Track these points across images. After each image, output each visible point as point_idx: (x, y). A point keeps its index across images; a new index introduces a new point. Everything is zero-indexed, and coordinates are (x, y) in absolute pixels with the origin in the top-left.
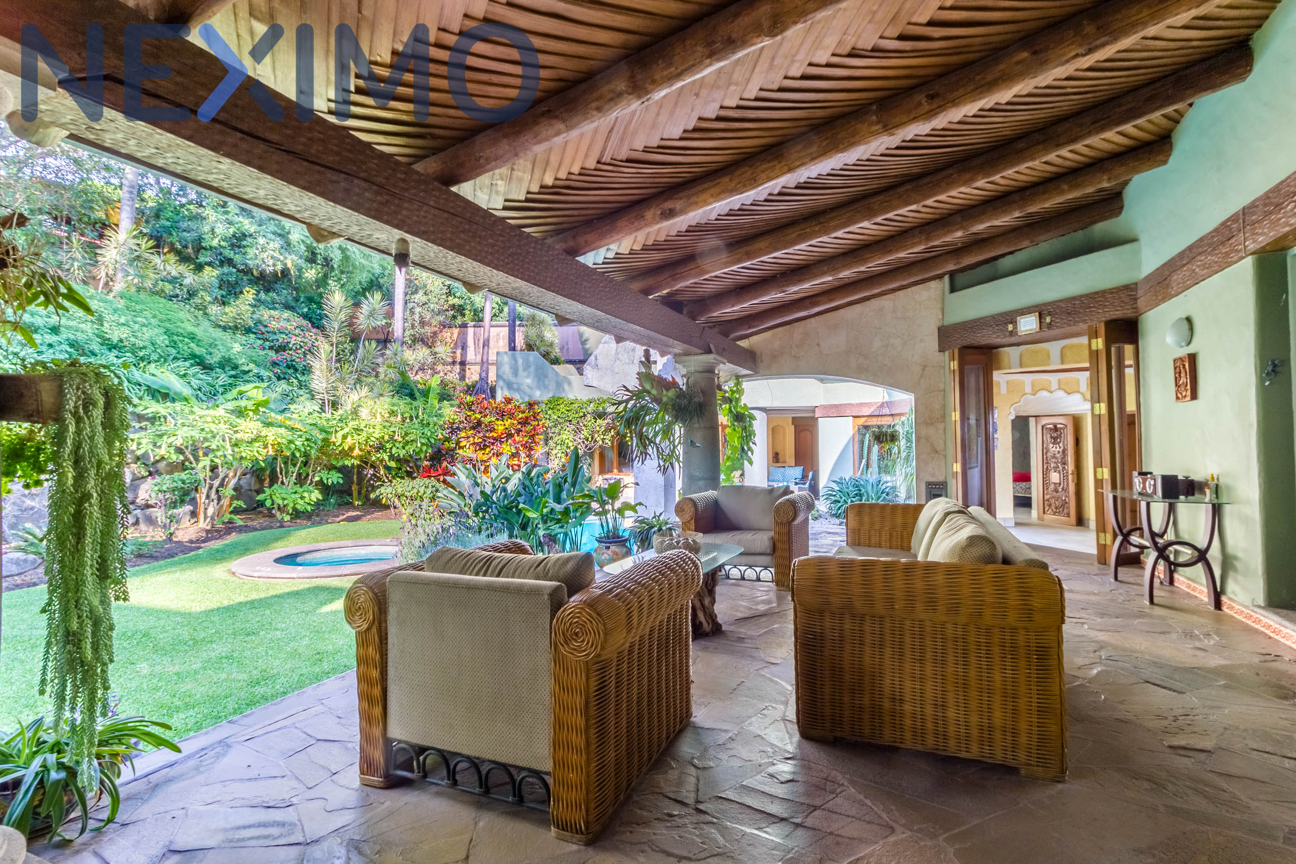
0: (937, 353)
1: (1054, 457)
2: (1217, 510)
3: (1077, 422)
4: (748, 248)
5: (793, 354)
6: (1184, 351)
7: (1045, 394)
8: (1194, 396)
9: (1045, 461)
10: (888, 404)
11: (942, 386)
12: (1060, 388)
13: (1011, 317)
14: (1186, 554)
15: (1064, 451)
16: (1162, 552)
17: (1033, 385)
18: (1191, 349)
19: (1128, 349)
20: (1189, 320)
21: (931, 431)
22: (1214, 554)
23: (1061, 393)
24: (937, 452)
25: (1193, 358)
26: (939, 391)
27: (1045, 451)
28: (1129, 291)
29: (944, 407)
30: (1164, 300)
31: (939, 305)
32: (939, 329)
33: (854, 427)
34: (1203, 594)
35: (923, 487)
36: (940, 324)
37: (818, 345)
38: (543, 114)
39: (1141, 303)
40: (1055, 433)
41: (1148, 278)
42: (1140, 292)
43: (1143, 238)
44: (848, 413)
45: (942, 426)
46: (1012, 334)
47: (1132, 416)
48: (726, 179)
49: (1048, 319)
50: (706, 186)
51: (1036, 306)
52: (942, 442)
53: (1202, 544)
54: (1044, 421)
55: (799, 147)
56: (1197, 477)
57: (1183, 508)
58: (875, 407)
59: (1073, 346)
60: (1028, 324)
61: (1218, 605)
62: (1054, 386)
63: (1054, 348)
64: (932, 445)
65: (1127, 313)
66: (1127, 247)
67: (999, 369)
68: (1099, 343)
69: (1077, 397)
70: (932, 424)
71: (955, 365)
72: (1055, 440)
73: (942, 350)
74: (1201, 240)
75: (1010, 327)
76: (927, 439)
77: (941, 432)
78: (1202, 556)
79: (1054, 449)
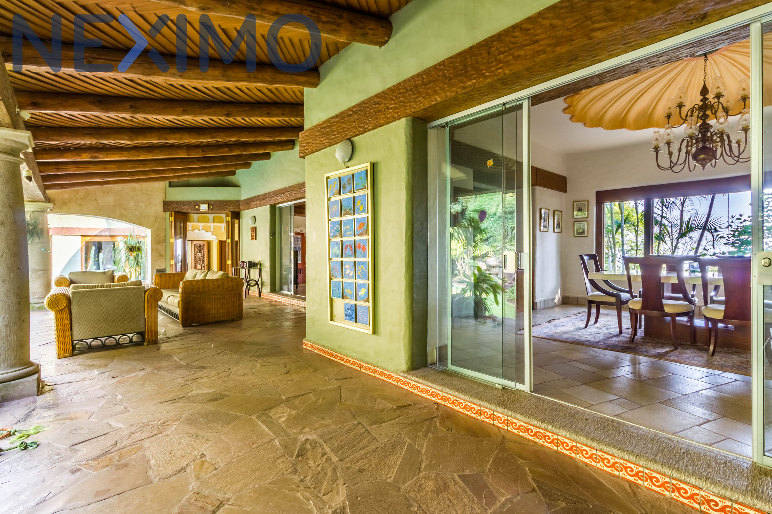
0: (162, 212)
1: (199, 258)
2: (260, 270)
3: (209, 243)
4: (106, 166)
5: (78, 202)
6: (254, 226)
7: (197, 231)
8: (256, 239)
9: (195, 260)
10: (110, 230)
11: (164, 227)
12: (203, 229)
13: (197, 203)
14: (253, 283)
15: (203, 256)
16: (248, 282)
17: (192, 227)
18: (255, 226)
19: (236, 221)
20: (255, 217)
21: (159, 246)
22: (260, 282)
23: (204, 231)
24: (162, 256)
25: (256, 228)
26: (163, 229)
27: (195, 256)
28: (238, 202)
29: (165, 236)
30: (248, 209)
31: (164, 191)
32: (164, 202)
33: (82, 242)
34: (257, 294)
35: (155, 271)
36: (164, 200)
37: (96, 200)
38: (88, 134)
39: (241, 207)
40: (200, 248)
41: (244, 200)
42: (241, 204)
43: (242, 186)
44: (78, 233)
45: (164, 244)
46: (197, 210)
47: (237, 242)
48: (126, 153)
49: (211, 207)
50: (116, 152)
51: (207, 201)
52: (164, 252)
53: (257, 280)
54: (195, 243)
55: (158, 151)
56: (256, 262)
57: (252, 270)
58: (98, 231)
59: (217, 216)
60: (204, 207)
61: (260, 296)
62: (201, 228)
63: (211, 216)
64: (159, 253)
65: (238, 210)
66: (237, 188)
67: (189, 222)
68: (229, 219)
69: (210, 233)
70: (159, 243)
71: (172, 219)
72: (200, 251)
73: (165, 211)
74: (259, 196)
75: (197, 207)
76: (157, 250)
77: (164, 247)
78: (257, 283)
79: (199, 255)
